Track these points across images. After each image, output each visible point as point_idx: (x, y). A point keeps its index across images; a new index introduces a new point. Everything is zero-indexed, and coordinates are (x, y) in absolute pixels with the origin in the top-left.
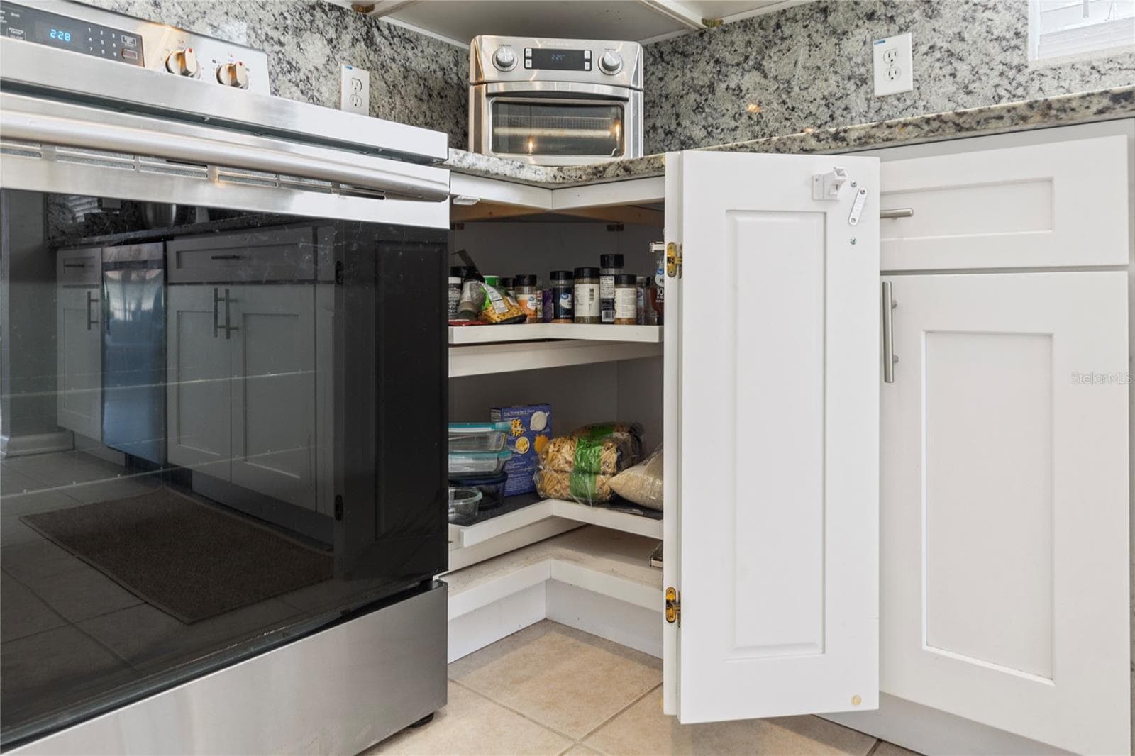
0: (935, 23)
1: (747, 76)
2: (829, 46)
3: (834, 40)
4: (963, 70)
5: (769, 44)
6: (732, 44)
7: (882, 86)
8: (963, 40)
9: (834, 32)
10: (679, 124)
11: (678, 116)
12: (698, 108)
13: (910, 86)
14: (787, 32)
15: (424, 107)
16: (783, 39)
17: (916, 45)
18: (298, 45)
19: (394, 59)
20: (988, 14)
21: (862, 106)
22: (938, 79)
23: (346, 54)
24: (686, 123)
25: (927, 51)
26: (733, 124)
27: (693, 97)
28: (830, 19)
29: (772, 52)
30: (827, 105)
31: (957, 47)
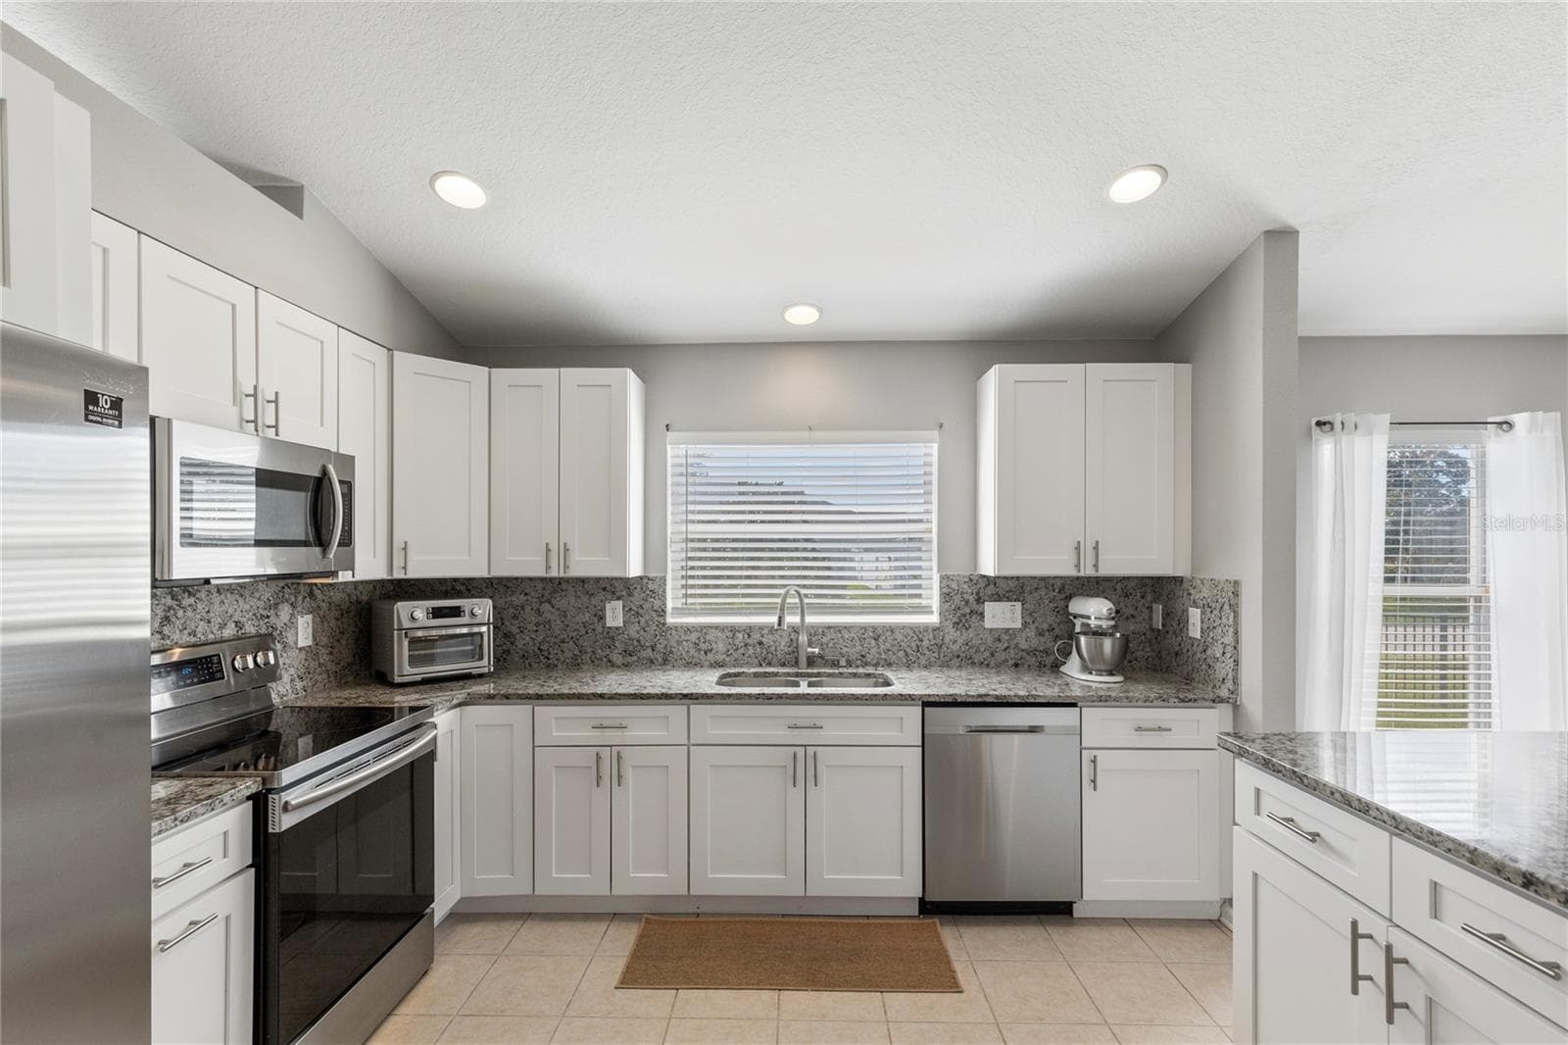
0: (631, 598)
1: (543, 605)
2: (585, 599)
3: (587, 596)
4: (642, 620)
5: (555, 591)
6: (535, 587)
7: (610, 623)
8: (642, 608)
9: (588, 593)
10: (503, 624)
11: (502, 619)
12: (515, 617)
13: (621, 625)
14: (565, 587)
15: (339, 623)
16: (562, 590)
17: (624, 606)
18: (276, 614)
19: (324, 601)
20: (652, 600)
21: (601, 630)
22: (633, 623)
23: (299, 609)
24: (507, 623)
25: (627, 610)
26: (535, 628)
27: (511, 610)
28: (586, 586)
29: (557, 595)
30: (584, 627)
31: (641, 611)
